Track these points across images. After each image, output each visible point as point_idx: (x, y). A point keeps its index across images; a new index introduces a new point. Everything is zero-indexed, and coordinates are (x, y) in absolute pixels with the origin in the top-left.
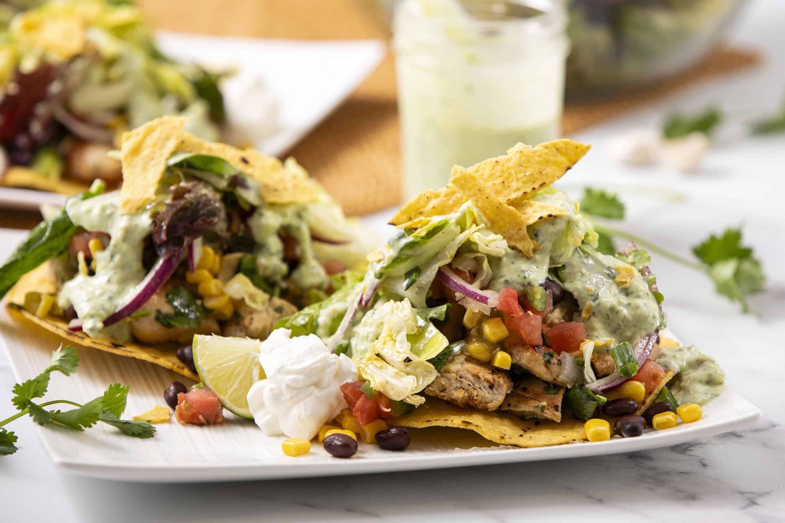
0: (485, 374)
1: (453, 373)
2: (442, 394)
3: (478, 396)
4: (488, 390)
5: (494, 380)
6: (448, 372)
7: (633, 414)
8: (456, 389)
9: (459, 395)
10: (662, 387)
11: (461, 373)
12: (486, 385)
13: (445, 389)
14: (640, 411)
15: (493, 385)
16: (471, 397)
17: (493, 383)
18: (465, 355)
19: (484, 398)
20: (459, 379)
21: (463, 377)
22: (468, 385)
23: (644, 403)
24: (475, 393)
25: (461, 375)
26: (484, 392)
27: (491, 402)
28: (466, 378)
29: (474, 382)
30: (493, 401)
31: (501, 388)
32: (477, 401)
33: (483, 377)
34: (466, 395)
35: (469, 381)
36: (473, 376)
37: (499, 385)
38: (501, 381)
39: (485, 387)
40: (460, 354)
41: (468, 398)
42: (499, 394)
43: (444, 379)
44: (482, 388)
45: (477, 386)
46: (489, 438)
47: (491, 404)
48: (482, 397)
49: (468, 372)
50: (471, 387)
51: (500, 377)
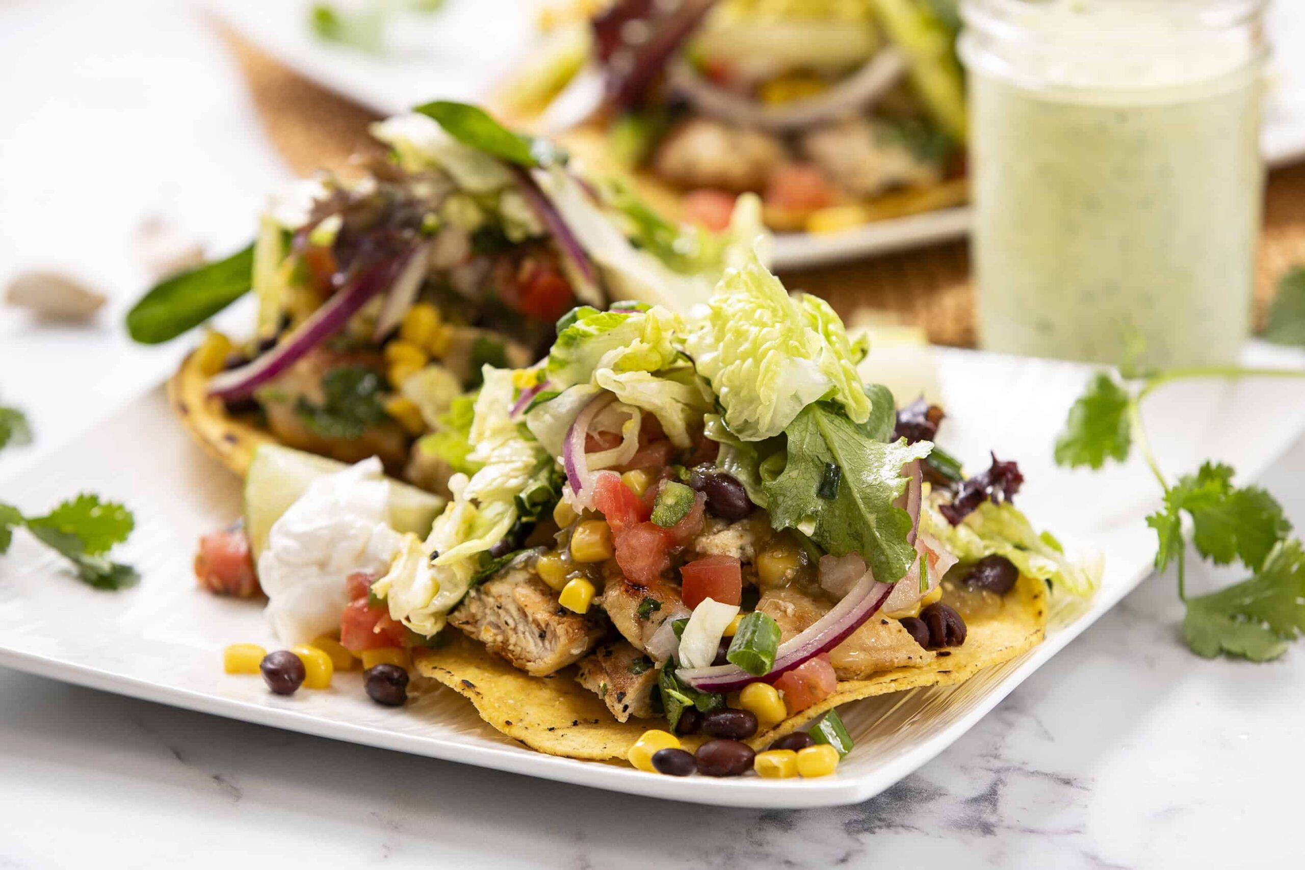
0: (541, 611)
1: (494, 597)
2: (468, 628)
3: (516, 646)
4: (536, 640)
5: (547, 625)
6: (487, 593)
7: (744, 741)
8: (492, 624)
9: (488, 635)
10: (826, 708)
11: (503, 601)
12: (537, 632)
13: (476, 622)
14: (763, 738)
15: (545, 632)
16: (505, 642)
17: (545, 629)
18: (528, 572)
19: (524, 653)
20: (496, 609)
21: (502, 607)
22: (504, 623)
23: (777, 726)
24: (512, 640)
25: (501, 603)
26: (528, 642)
27: (534, 662)
28: (507, 611)
29: (517, 621)
30: (537, 661)
31: (556, 641)
32: (514, 653)
33: (532, 616)
34: (500, 638)
35: (512, 617)
36: (519, 610)
37: (555, 635)
38: (560, 630)
39: (532, 633)
40: (520, 569)
41: (501, 644)
42: (551, 650)
43: (478, 603)
44: (527, 633)
45: (521, 628)
46: (486, 720)
47: (532, 663)
48: (522, 648)
49: (514, 601)
50: (509, 627)
51: (563, 623)
